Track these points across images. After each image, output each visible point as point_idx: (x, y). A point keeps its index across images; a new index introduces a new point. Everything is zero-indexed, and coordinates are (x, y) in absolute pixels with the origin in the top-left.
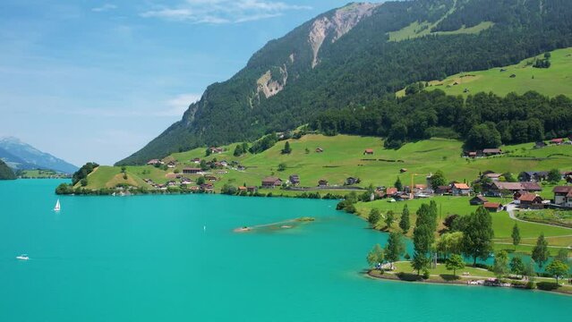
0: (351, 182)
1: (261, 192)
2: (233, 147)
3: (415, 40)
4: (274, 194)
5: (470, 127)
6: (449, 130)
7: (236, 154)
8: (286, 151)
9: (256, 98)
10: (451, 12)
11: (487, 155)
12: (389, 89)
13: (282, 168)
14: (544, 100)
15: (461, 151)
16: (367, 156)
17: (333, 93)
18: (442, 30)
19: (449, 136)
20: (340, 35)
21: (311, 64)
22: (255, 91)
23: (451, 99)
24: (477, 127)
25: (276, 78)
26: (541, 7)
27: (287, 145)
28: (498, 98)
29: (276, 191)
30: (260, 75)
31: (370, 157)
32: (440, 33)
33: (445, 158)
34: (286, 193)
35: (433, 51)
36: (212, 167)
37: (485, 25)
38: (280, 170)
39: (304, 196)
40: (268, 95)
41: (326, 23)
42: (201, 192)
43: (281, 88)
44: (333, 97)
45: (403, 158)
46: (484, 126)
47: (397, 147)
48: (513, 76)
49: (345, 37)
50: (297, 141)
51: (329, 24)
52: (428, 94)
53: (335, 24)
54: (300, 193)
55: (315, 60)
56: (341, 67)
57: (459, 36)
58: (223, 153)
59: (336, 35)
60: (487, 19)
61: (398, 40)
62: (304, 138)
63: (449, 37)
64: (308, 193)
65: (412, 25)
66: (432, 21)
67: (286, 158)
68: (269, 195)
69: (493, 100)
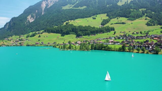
0: (54, 43)
1: (36, 45)
2: (26, 35)
3: (69, 9)
4: (39, 46)
5: (78, 32)
6: (74, 33)
7: (27, 37)
8: (40, 37)
9: (27, 22)
10: (77, 2)
11: (80, 38)
12: (62, 22)
13: (39, 40)
14: (91, 27)
15: (76, 37)
16: (58, 38)
17: (48, 22)
18: (75, 7)
19: (74, 34)
20: (50, 6)
21: (42, 13)
22: (27, 20)
23: (74, 26)
24: (79, 32)
25: (32, 17)
26: (97, 4)
27: (40, 35)
28: (83, 27)
29: (39, 45)
30: (28, 16)
32: (74, 8)
33: (73, 38)
34: (41, 45)
35: (72, 13)
36: (22, 40)
37: (85, 7)
38: (39, 41)
39: (45, 46)
40: (31, 21)
41: (46, 2)
42: (21, 46)
43: (34, 20)
44: (48, 23)
45: (65, 38)
46: (80, 32)
47: (64, 36)
48: (88, 21)
49: (51, 7)
50: (41, 34)
51: (47, 3)
53: (48, 3)
54: (44, 45)
55: (43, 12)
56: (50, 15)
57: (79, 9)
58: (24, 37)
59: (49, 6)
60: (85, 5)
61: (65, 9)
62: (43, 34)
63: (76, 9)
64: (46, 45)
65: (68, 5)
66: (73, 4)
67: (39, 38)
68: (38, 46)
69: (82, 27)
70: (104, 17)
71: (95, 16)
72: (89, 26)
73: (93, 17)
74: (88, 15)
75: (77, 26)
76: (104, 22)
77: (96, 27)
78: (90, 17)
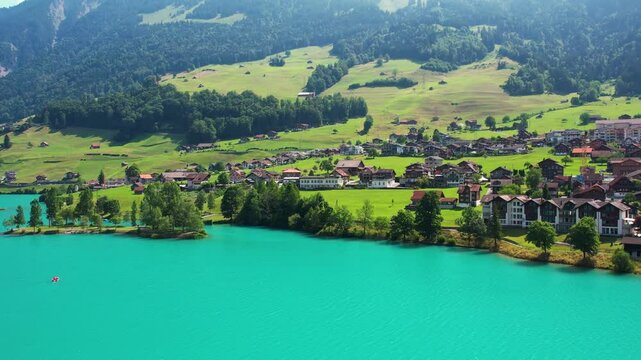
0: (70, 176)
3: (168, 25)
5: (191, 122)
8: (5, 145)
11: (200, 149)
14: (256, 99)
16: (92, 151)
17: (74, 79)
18: (197, 17)
20: (87, 10)
21: (51, 43)
23: (179, 95)
24: (197, 122)
27: (6, 138)
28: (219, 96)
31: (95, 151)
32: (195, 21)
37: (239, 17)
39: (19, 192)
44: (73, 83)
45: (127, 153)
46: (202, 122)
52: (161, 88)
54: (15, 189)
55: (55, 39)
56: (87, 49)
57: (213, 25)
59: (83, 10)
60: (241, 10)
61: (151, 23)
63: (203, 25)
64: (23, 189)
65: (168, 7)
66: (189, 5)
67: (4, 153)
69: (214, 98)
70: (322, 56)
71: (283, 54)
72: (248, 94)
73: (274, 56)
74: (253, 51)
75: (191, 94)
76: (322, 79)
77: (280, 99)
78: (260, 56)
